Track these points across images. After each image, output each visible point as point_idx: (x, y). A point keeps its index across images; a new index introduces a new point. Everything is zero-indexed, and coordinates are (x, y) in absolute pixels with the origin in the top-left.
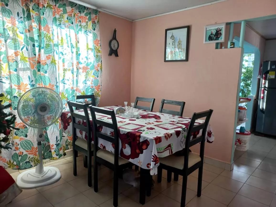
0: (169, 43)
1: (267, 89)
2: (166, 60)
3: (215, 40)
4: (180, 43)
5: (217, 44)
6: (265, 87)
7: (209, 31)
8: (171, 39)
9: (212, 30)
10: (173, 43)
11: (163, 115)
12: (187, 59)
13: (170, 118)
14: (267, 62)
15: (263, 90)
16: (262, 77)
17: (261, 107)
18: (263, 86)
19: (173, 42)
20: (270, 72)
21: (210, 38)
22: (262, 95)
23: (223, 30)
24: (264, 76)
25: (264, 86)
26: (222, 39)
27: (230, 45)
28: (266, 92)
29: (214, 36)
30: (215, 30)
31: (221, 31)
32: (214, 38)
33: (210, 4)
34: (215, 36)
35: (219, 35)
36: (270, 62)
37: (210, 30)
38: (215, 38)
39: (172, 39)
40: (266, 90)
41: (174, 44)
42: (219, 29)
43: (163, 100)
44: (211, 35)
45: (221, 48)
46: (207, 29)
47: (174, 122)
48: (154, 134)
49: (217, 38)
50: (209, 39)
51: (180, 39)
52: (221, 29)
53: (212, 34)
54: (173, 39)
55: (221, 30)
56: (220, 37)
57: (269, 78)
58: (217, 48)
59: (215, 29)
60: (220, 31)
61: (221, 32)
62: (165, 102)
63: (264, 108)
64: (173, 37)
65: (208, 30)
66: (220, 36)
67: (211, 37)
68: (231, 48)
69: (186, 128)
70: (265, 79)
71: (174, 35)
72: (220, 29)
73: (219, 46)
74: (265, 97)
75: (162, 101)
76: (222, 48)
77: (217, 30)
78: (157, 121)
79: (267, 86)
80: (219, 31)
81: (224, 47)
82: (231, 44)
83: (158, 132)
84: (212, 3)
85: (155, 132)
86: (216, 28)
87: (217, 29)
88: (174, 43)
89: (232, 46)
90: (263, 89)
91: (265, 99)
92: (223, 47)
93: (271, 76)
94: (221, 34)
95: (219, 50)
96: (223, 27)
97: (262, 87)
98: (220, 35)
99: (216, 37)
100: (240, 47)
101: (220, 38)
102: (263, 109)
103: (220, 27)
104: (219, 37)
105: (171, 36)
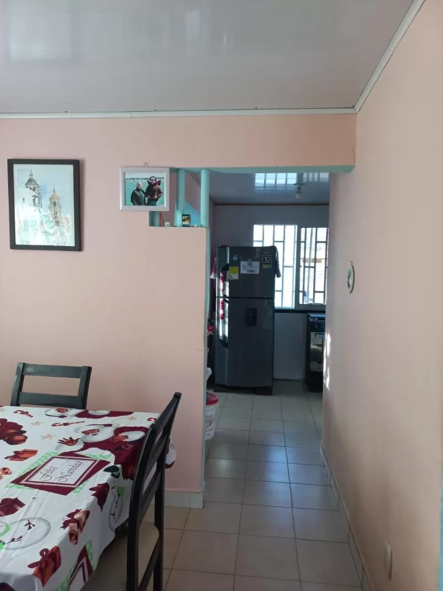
0: (23, 199)
1: (227, 299)
2: (15, 243)
3: (148, 204)
4: (56, 202)
5: (152, 214)
6: (225, 296)
7: (132, 180)
8: (27, 187)
9: (137, 179)
10: (34, 200)
11: (27, 413)
12: (79, 246)
13: (54, 425)
14: (224, 247)
15: (223, 303)
16: (219, 277)
17: (221, 334)
18: (221, 295)
19: (35, 196)
20: (230, 268)
21: (136, 199)
22: (221, 312)
23: (164, 182)
24: (221, 275)
25: (223, 293)
26: (163, 204)
27: (183, 221)
28: (227, 305)
29: (143, 195)
30: (146, 181)
31: (161, 185)
32: (145, 198)
33: (128, 115)
34: (146, 194)
35: (156, 193)
36: (228, 248)
37: (134, 179)
38: (147, 199)
39: (30, 188)
40: (226, 301)
41: (37, 201)
42: (156, 180)
43: (21, 366)
44: (136, 191)
45: (162, 225)
46: (127, 176)
47: (71, 442)
48: (28, 535)
49: (152, 202)
50: (132, 201)
51: (54, 191)
52: (160, 181)
53: (138, 190)
54: (34, 189)
55: (159, 183)
56: (159, 199)
57: (231, 279)
58: (152, 224)
59: (145, 179)
60: (157, 186)
61: (160, 187)
62: (29, 370)
63: (227, 334)
64: (34, 182)
65: (128, 179)
66: (158, 197)
67: (137, 195)
68: (184, 226)
69: (119, 466)
70: (224, 280)
71: (35, 177)
72: (158, 180)
73: (157, 220)
74: (227, 315)
75: (18, 368)
76: (164, 226)
77: (149, 181)
78: (18, 456)
79: (227, 294)
80: (155, 184)
81: (168, 223)
82: (184, 217)
83: (40, 519)
84: (135, 115)
85: (29, 525)
86: (148, 176)
87: (150, 179)
88: (37, 199)
89: (187, 223)
90: (221, 300)
91: (227, 320)
92: (166, 223)
93: (232, 275)
94: (159, 192)
95: (157, 229)
96: (164, 177)
97: (219, 297)
98: (157, 195)
99: (149, 197)
100: (201, 226)
101: (158, 202)
102: (224, 336)
103: (157, 175)
104: (156, 200)
105: (26, 180)
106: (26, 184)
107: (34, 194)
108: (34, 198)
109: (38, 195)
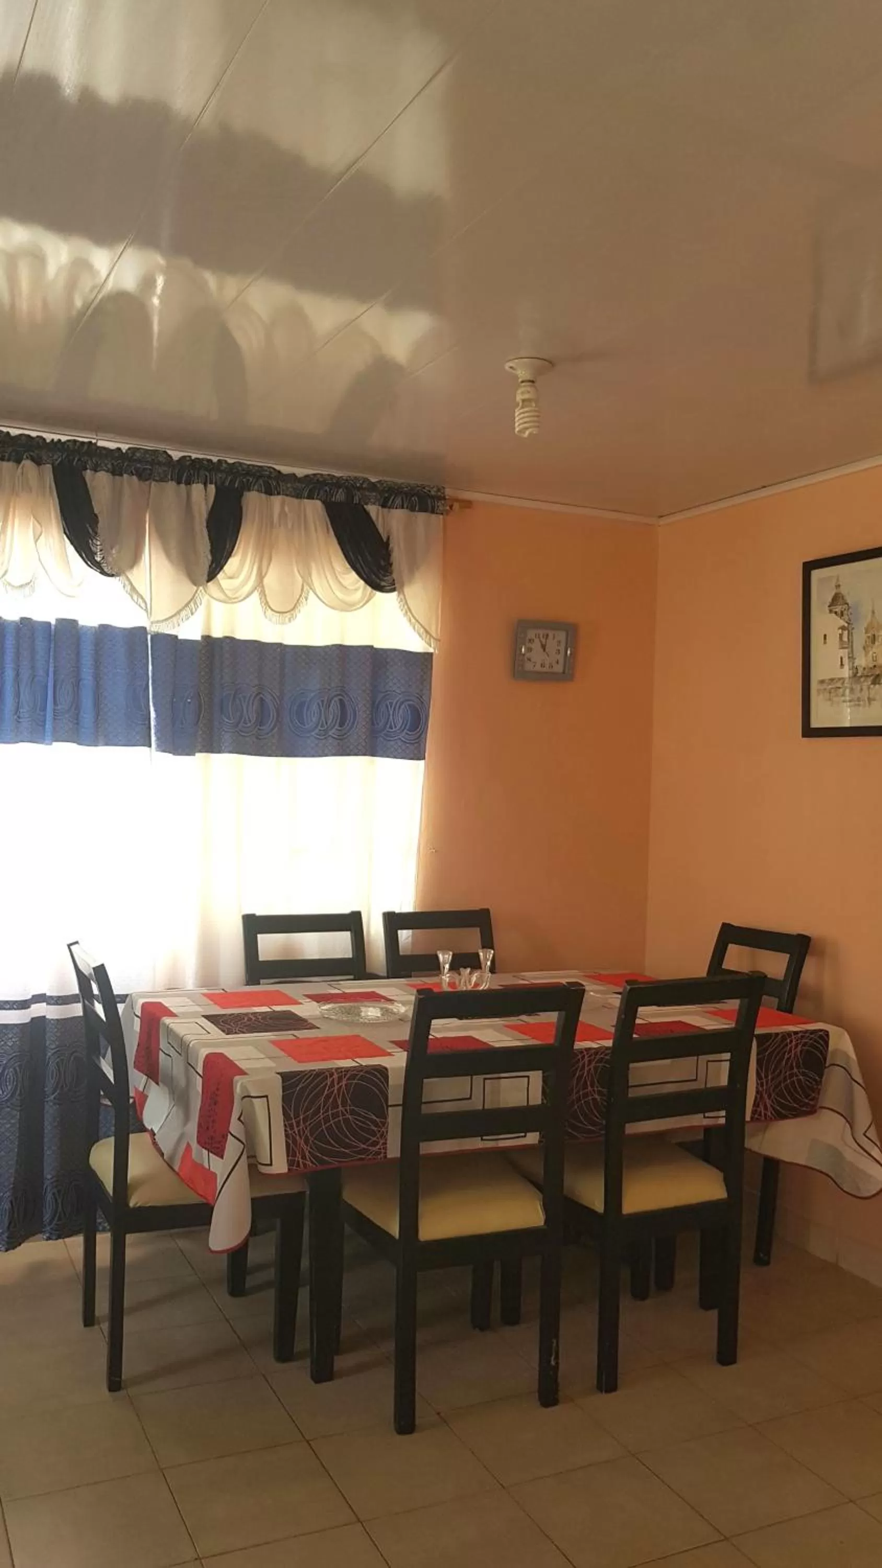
0: (825, 636)
4: (875, 633)
8: (831, 611)
10: (841, 635)
19: (843, 628)
39: (836, 613)
41: (845, 639)
51: (873, 613)
54: (842, 614)
64: (841, 601)
71: (843, 590)
88: (846, 633)
105: (829, 599)
106: (829, 606)
107: (842, 623)
108: (840, 631)
109: (846, 625)
